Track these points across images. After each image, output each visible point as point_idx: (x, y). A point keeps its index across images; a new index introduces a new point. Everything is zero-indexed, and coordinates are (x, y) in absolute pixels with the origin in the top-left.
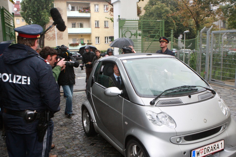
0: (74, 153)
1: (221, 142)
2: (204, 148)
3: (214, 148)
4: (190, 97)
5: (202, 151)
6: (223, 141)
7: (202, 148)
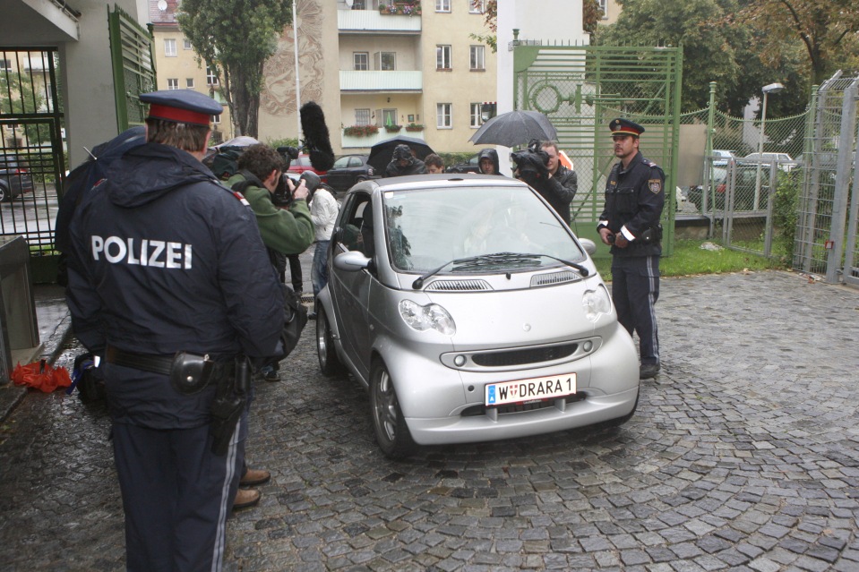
0: (330, 502)
1: (567, 377)
2: (519, 383)
3: (548, 387)
4: (509, 277)
5: (514, 389)
6: (573, 377)
7: (513, 384)
